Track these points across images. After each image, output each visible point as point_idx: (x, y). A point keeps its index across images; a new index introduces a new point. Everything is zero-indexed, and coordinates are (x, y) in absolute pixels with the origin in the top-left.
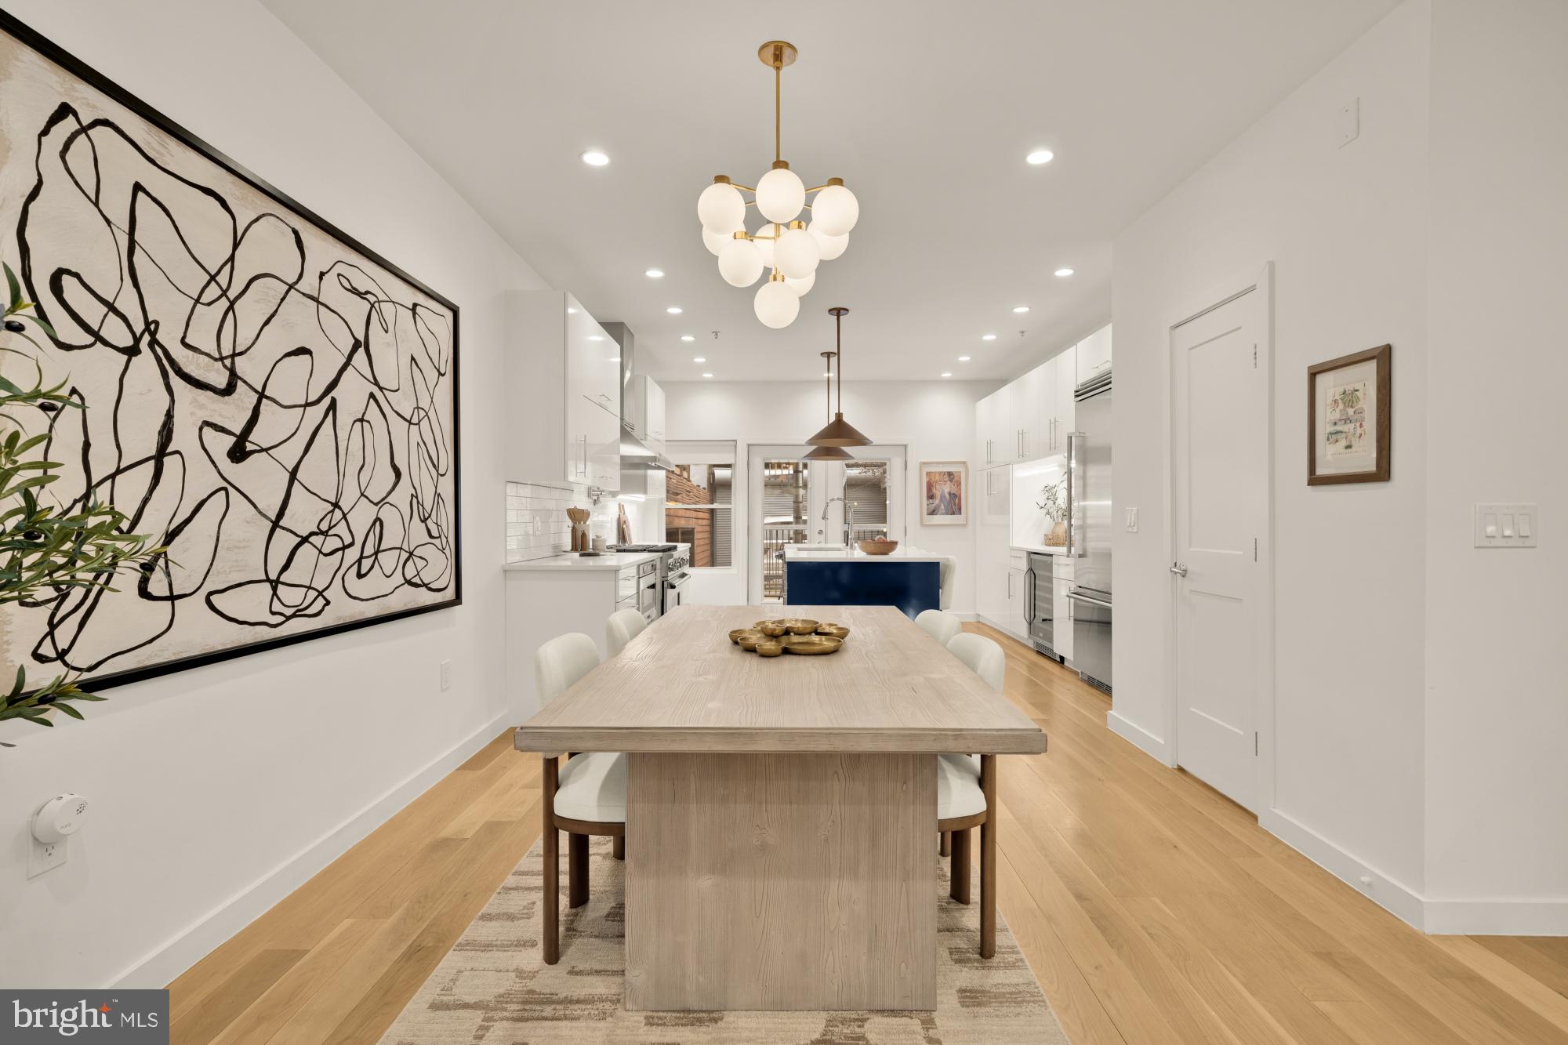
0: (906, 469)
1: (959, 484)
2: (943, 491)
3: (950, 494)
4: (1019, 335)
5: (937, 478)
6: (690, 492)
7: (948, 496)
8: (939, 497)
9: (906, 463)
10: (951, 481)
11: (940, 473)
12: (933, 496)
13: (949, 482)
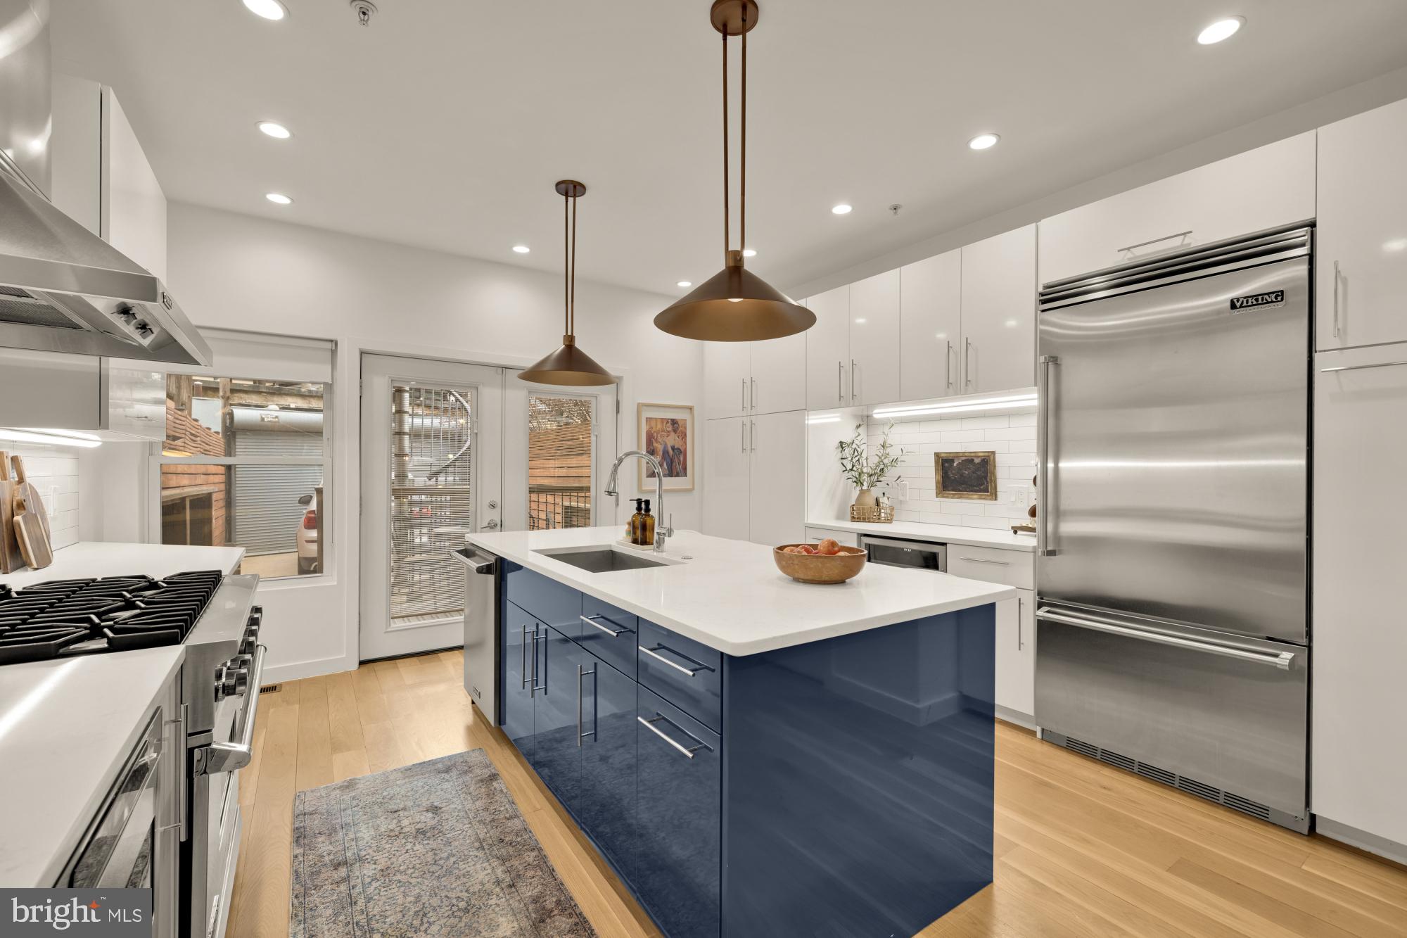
0: (618, 412)
1: (684, 436)
2: (666, 444)
3: (673, 448)
4: (892, 212)
5: (659, 426)
6: (197, 436)
7: (671, 452)
8: (661, 453)
9: (618, 403)
10: (675, 431)
11: (662, 420)
12: (653, 450)
13: (673, 433)
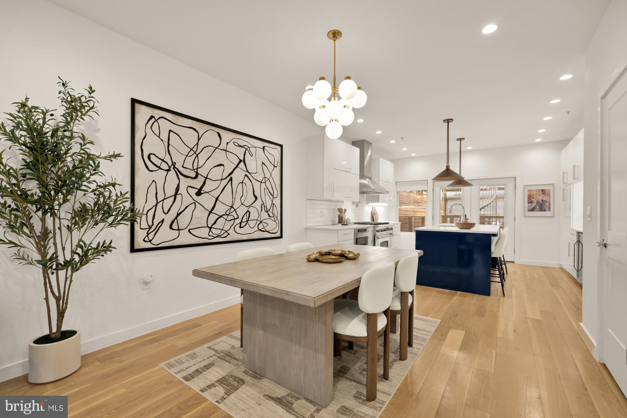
7: (541, 202)
